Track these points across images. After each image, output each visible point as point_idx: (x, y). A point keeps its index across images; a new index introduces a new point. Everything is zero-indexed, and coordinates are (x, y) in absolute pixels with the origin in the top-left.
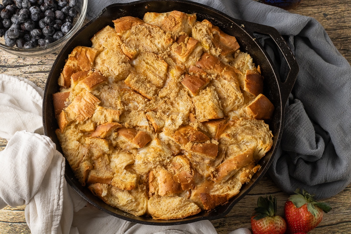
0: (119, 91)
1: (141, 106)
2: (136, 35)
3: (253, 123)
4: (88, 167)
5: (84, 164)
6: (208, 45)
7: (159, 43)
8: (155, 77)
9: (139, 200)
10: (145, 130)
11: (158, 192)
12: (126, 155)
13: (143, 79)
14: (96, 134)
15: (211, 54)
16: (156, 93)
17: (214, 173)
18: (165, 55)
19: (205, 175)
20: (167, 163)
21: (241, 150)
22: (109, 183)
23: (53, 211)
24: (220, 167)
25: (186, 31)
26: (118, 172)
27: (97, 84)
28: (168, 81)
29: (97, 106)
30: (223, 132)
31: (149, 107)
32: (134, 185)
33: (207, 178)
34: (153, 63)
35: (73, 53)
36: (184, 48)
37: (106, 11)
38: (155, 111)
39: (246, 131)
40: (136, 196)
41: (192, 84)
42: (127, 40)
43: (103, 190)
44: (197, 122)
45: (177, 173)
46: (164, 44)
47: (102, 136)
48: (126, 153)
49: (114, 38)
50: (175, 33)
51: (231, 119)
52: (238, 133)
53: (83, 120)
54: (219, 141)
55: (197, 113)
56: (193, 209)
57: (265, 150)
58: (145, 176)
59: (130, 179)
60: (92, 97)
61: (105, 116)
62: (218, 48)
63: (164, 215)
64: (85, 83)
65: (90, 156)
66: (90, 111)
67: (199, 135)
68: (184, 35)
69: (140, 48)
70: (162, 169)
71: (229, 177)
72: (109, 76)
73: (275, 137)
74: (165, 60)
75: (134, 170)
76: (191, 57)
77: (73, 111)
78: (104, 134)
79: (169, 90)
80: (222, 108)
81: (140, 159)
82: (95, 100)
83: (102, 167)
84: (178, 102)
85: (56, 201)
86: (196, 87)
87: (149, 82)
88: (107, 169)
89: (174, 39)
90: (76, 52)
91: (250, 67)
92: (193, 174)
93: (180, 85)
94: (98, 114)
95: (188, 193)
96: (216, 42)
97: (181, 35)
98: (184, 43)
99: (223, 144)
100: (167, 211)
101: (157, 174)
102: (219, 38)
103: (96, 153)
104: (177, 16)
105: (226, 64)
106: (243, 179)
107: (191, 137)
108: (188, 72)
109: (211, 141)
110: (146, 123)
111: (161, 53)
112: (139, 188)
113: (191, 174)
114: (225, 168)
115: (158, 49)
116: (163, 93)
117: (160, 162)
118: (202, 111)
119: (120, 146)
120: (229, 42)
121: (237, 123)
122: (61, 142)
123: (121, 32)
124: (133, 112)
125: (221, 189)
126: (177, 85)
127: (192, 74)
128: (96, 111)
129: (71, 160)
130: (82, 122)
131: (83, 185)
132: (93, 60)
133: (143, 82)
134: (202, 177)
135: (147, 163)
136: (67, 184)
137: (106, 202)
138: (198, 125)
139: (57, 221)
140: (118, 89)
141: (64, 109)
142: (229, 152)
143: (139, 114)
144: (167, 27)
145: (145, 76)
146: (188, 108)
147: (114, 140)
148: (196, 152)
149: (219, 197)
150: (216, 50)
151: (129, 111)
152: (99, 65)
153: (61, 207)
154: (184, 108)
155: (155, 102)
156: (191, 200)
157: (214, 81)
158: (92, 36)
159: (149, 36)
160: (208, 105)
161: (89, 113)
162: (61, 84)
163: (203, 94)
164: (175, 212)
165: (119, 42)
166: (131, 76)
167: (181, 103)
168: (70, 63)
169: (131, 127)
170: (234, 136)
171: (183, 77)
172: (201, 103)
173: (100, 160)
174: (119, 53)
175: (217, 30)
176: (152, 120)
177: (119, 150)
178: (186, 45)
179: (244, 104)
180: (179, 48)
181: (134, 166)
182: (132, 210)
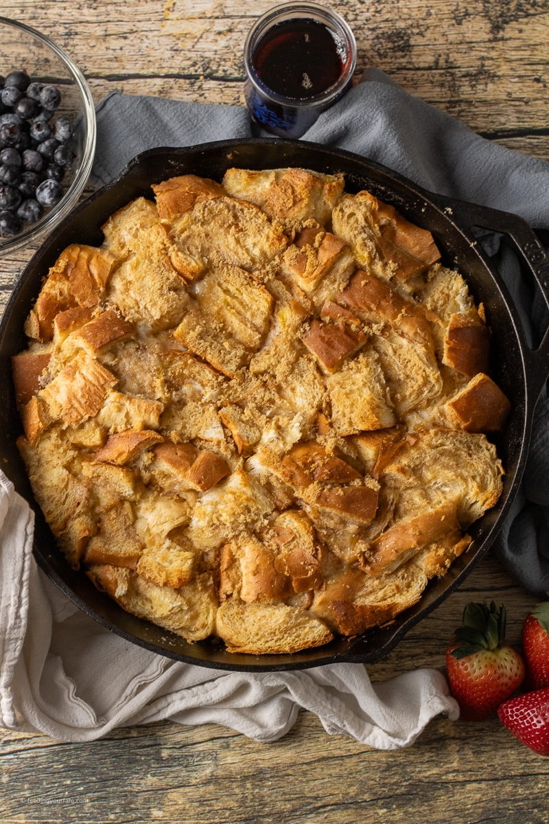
0: (159, 357)
1: (208, 394)
2: (203, 224)
3: (461, 442)
4: (87, 532)
5: (78, 525)
6: (366, 255)
7: (255, 245)
8: (243, 327)
9: (197, 607)
10: (215, 449)
11: (239, 592)
12: (172, 503)
13: (215, 329)
14: (107, 454)
15: (374, 276)
16: (244, 364)
17: (366, 555)
18: (268, 272)
19: (346, 558)
20: (262, 529)
21: (429, 503)
22: (133, 567)
23: (6, 631)
24: (380, 541)
25: (318, 216)
26: (152, 543)
27: (111, 340)
28: (273, 334)
29: (109, 391)
30: (392, 460)
31: (226, 396)
32: (186, 576)
33: (351, 563)
34: (240, 291)
35: (60, 265)
36: (311, 258)
37: (136, 164)
38: (240, 405)
39: (443, 459)
40: (190, 598)
41: (327, 347)
42: (183, 236)
43: (119, 582)
44: (333, 435)
45: (284, 551)
46: (266, 247)
47: (119, 461)
48: (172, 499)
49: (154, 229)
50: (293, 222)
51: (411, 431)
52: (424, 464)
53: (77, 421)
54: (382, 480)
55: (334, 416)
56: (316, 635)
57: (483, 505)
58: (212, 555)
59: (179, 562)
60: (99, 369)
61: (127, 415)
62: (390, 262)
63: (251, 645)
64: (85, 337)
65: (92, 505)
66: (94, 400)
67: (338, 467)
68: (313, 227)
69: (211, 255)
70: (251, 542)
71: (400, 563)
72: (140, 320)
73: (509, 475)
74: (268, 287)
75: (189, 540)
76: (326, 282)
77: (57, 399)
78: (124, 457)
79: (274, 355)
80: (391, 404)
81: (202, 516)
82: (105, 376)
83: (118, 530)
84: (293, 385)
85: (12, 610)
86: (335, 353)
87: (230, 336)
88: (129, 535)
89: (289, 237)
90: (67, 260)
91: (462, 307)
92: (320, 556)
93: (299, 347)
94: (112, 409)
95: (306, 596)
96: (385, 246)
97: (306, 227)
98: (312, 246)
99: (390, 488)
100: (257, 634)
101: (239, 552)
102: (393, 233)
103: (106, 499)
104: (298, 183)
105: (407, 298)
106: (430, 568)
107: (319, 470)
108: (318, 314)
109: (363, 481)
110: (220, 432)
111: (260, 270)
112: (198, 581)
113: (315, 556)
114: (391, 543)
115: (253, 260)
116: (260, 363)
117: (246, 524)
118: (347, 411)
119: (160, 483)
120: (417, 244)
121: (422, 441)
122: (29, 467)
123: (169, 218)
124: (190, 406)
125: (381, 589)
126: (292, 346)
127: (327, 322)
128: (107, 401)
129: (50, 513)
130: (75, 426)
131: (74, 568)
132: (105, 280)
133: (215, 337)
134: (340, 562)
135: (217, 527)
136: (39, 570)
137: (125, 606)
138: (336, 442)
139: (15, 650)
140: (157, 351)
141: (36, 391)
142: (404, 506)
143: (204, 412)
144: (275, 209)
145: (221, 323)
146: (316, 403)
147: (147, 468)
148: (327, 506)
149: (373, 610)
150: (385, 265)
151: (182, 403)
152: (118, 292)
153: (24, 622)
154: (305, 401)
155: (240, 384)
156: (314, 613)
157: (378, 339)
158: (104, 221)
159: (233, 227)
160: (361, 397)
161: (90, 406)
162: (31, 334)
163: (352, 369)
164: (275, 638)
165: (165, 242)
166: (189, 322)
167: (300, 389)
168: (51, 287)
169: (185, 441)
170: (415, 471)
171: (307, 328)
172: (344, 391)
173: (113, 514)
174: (164, 266)
175: (389, 216)
176: (233, 426)
177: (156, 493)
178: (317, 252)
179: (441, 396)
180: (301, 260)
181: (189, 531)
182: (182, 628)
